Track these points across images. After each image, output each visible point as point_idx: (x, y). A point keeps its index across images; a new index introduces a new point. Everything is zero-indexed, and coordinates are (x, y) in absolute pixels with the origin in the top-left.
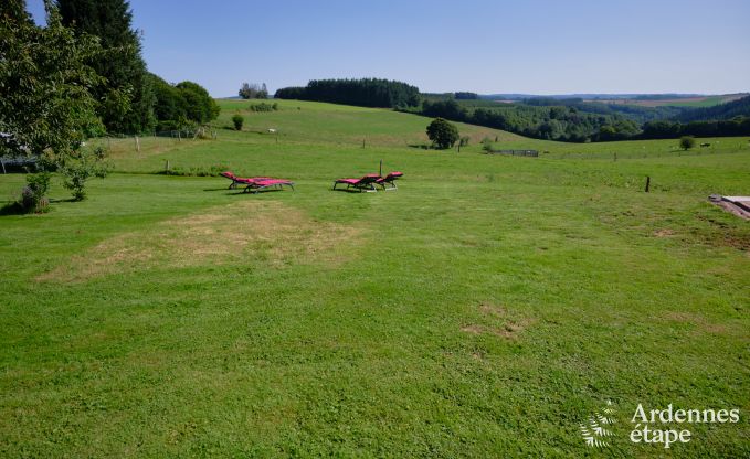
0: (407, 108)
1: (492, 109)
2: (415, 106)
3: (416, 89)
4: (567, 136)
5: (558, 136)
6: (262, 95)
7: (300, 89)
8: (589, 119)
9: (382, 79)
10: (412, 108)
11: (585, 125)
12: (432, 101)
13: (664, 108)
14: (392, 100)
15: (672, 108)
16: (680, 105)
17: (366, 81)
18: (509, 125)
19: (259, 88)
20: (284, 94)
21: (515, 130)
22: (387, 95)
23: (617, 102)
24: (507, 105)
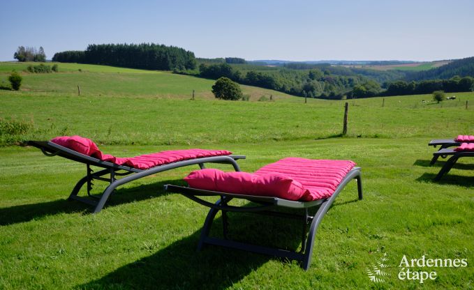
0: (185, 71)
1: (262, 71)
2: (192, 69)
3: (192, 54)
4: (327, 94)
5: (320, 95)
6: (40, 58)
7: (79, 53)
8: (341, 80)
9: (160, 44)
10: (190, 71)
11: (339, 85)
12: (208, 65)
13: (393, 71)
14: (170, 64)
15: (399, 71)
16: (405, 69)
17: (145, 46)
18: (278, 86)
19: (36, 51)
20: (62, 58)
21: (283, 90)
22: (165, 59)
23: (356, 67)
24: (272, 69)
